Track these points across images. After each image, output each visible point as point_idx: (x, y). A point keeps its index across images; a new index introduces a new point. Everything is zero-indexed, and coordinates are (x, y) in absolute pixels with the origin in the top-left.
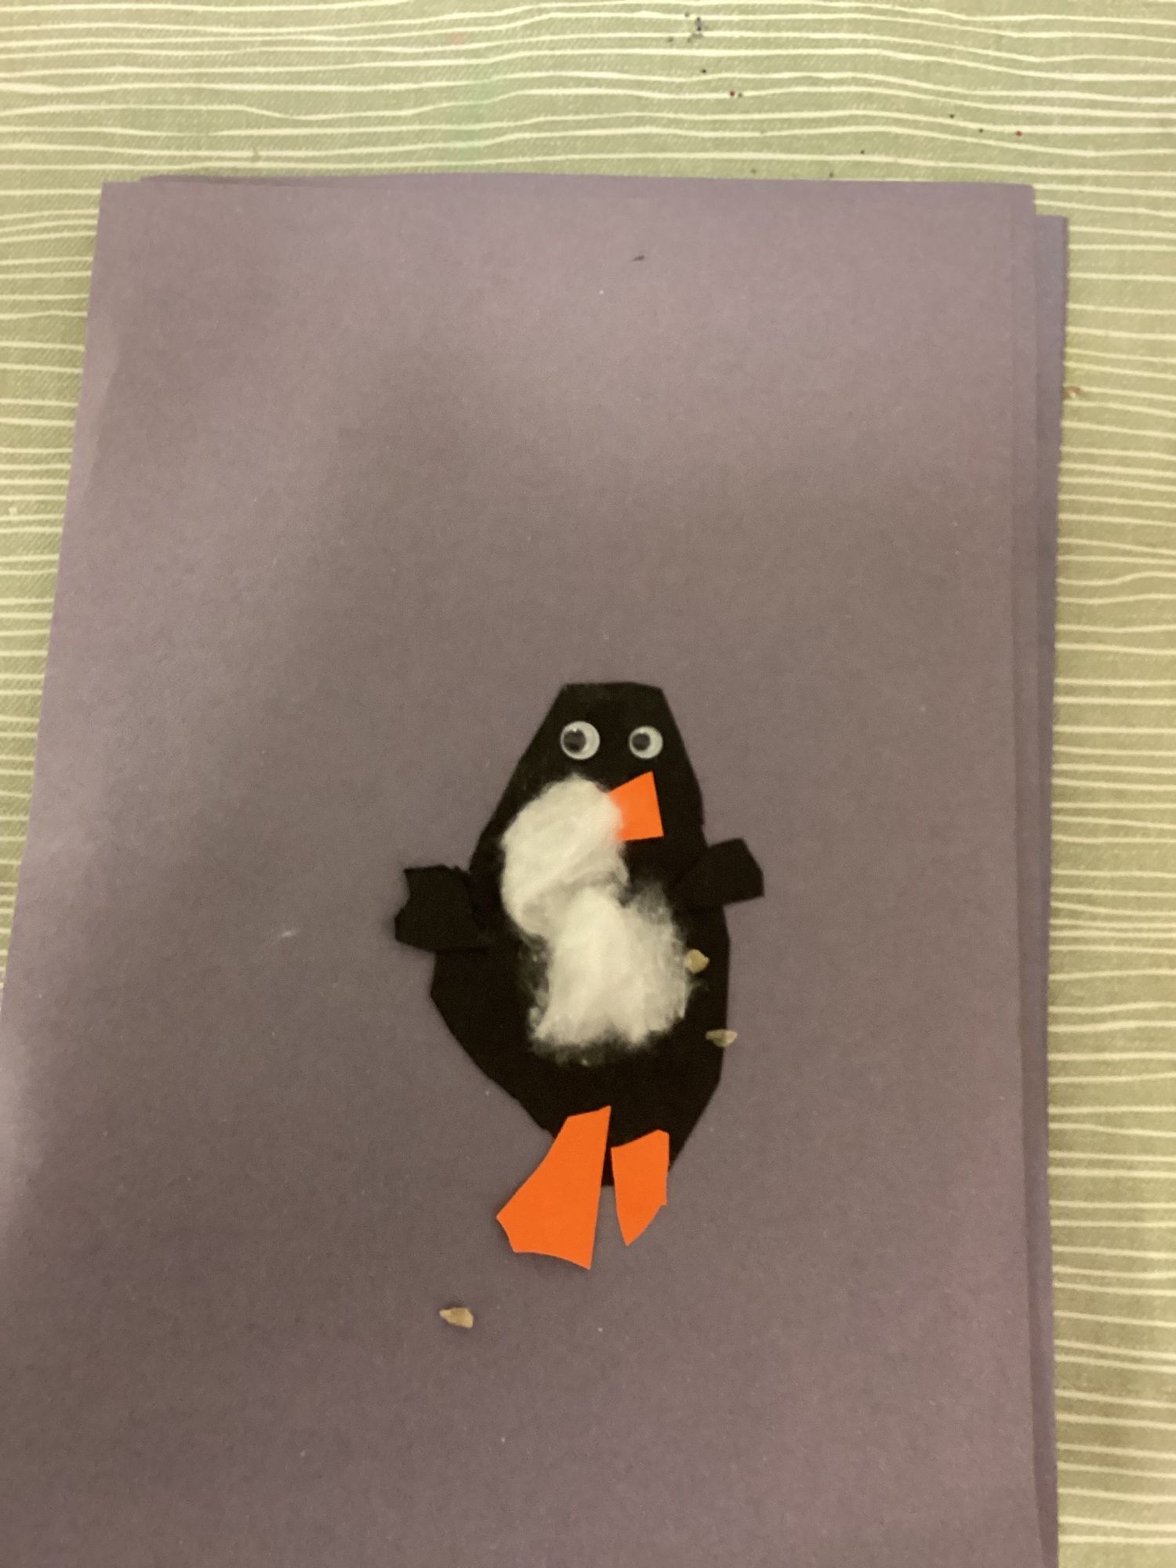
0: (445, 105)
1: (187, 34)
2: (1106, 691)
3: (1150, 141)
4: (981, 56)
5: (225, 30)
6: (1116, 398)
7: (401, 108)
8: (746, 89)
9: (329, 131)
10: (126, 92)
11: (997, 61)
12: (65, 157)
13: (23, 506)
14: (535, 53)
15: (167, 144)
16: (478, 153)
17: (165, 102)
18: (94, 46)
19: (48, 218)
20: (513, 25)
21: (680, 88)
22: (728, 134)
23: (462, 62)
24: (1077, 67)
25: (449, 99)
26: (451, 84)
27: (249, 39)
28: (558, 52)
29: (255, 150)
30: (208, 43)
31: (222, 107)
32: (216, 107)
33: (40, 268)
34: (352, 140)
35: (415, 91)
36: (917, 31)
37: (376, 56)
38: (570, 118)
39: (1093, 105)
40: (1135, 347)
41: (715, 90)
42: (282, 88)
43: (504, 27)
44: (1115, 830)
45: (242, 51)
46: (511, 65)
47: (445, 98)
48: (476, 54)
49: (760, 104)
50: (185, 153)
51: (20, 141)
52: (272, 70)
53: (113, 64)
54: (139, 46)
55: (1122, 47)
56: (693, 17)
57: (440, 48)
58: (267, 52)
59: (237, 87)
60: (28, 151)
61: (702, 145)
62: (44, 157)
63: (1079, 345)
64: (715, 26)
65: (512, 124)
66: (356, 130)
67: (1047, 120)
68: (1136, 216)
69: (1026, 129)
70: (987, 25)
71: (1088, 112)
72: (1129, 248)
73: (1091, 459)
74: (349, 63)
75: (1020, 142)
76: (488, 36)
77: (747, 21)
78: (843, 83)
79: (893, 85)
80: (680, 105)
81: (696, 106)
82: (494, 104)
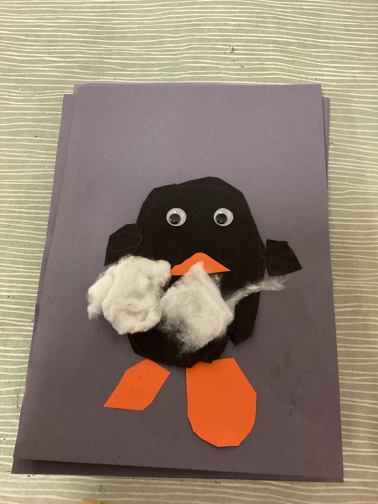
0: (166, 67)
1: (97, 47)
2: (342, 220)
3: (350, 81)
4: (307, 59)
5: (108, 46)
6: (343, 145)
7: (154, 68)
8: (245, 66)
9: (135, 73)
10: (80, 61)
11: (311, 60)
12: (63, 77)
14: (190, 55)
15: (91, 74)
16: (175, 80)
17: (91, 64)
18: (72, 49)
19: (58, 92)
20: (184, 48)
21: (228, 65)
22: (240, 77)
23: (171, 57)
24: (331, 62)
26: (168, 62)
27: (113, 49)
28: (196, 55)
29: (115, 77)
30: (103, 50)
31: (106, 66)
32: (105, 66)
34: (141, 76)
35: (158, 63)
36: (290, 52)
37: (148, 54)
38: (199, 72)
39: (336, 72)
40: (347, 132)
41: (237, 66)
42: (123, 61)
43: (182, 48)
44: (345, 257)
45: (112, 52)
46: (184, 58)
47: (166, 65)
48: (174, 55)
49: (249, 70)
50: (96, 77)
51: (51, 72)
52: (120, 57)
53: (77, 54)
54: (84, 50)
55: (343, 58)
56: (231, 47)
57: (165, 53)
58: (119, 52)
59: (110, 61)
60: (53, 75)
61: (234, 79)
62: (58, 77)
63: (333, 132)
64: (237, 50)
65: (183, 73)
66: (142, 73)
67: (323, 75)
68: (347, 100)
69: (318, 77)
70: (308, 51)
71: (334, 74)
72: (346, 108)
73: (337, 160)
74: (141, 56)
75: (317, 81)
76: (177, 50)
77: (245, 49)
78: (270, 65)
79: (283, 66)
80: (228, 69)
81: (232, 70)
82: (179, 68)
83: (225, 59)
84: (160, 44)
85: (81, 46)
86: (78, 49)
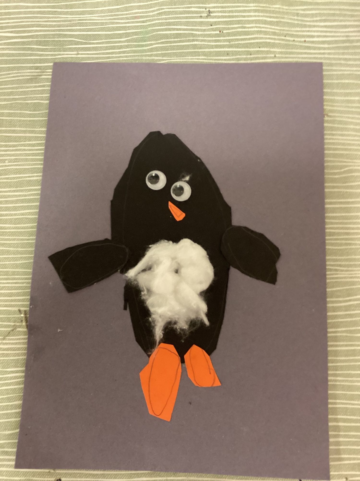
0: (134, 37)
1: (55, 18)
2: (341, 203)
3: (344, 42)
4: (293, 19)
5: (67, 16)
6: (338, 117)
7: (121, 38)
8: (224, 30)
9: (100, 45)
10: (37, 35)
11: (297, 20)
12: (19, 55)
13: (10, 160)
14: (161, 21)
15: (51, 50)
17: (50, 38)
19: (15, 73)
20: (154, 13)
21: (205, 30)
22: (219, 43)
23: (139, 24)
24: (320, 21)
25: (136, 35)
26: (136, 31)
27: (74, 19)
28: (167, 21)
29: (77, 52)
30: (62, 20)
31: (67, 39)
32: (65, 39)
33: (13, 88)
34: (107, 48)
35: (125, 33)
36: (273, 12)
37: (113, 23)
38: (172, 40)
39: (326, 32)
40: (343, 101)
41: (215, 31)
42: (85, 33)
43: (151, 14)
44: (346, 244)
45: (72, 22)
46: (154, 25)
47: (134, 35)
48: (143, 22)
49: (229, 34)
50: (56, 53)
51: (5, 50)
52: (82, 28)
53: (33, 27)
55: (334, 15)
56: (208, 10)
57: (132, 20)
58: (80, 23)
59: (70, 33)
60: (8, 53)
61: (212, 47)
62: (13, 55)
63: (327, 102)
64: (214, 12)
65: (155, 42)
66: (108, 45)
67: (313, 37)
68: (341, 64)
69: (307, 39)
70: (294, 10)
71: (325, 34)
72: (339, 73)
73: (332, 135)
74: (105, 25)
75: (306, 43)
76: (147, 17)
77: (223, 11)
78: (252, 27)
79: (267, 28)
80: (205, 36)
81: (210, 35)
82: (150, 36)
83: (201, 23)
84: (126, 11)
85: (37, 17)
86: (34, 22)
